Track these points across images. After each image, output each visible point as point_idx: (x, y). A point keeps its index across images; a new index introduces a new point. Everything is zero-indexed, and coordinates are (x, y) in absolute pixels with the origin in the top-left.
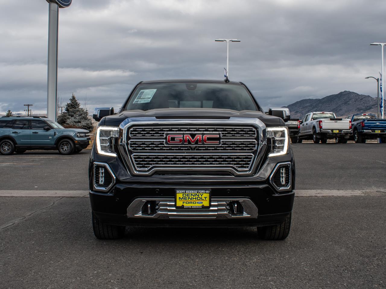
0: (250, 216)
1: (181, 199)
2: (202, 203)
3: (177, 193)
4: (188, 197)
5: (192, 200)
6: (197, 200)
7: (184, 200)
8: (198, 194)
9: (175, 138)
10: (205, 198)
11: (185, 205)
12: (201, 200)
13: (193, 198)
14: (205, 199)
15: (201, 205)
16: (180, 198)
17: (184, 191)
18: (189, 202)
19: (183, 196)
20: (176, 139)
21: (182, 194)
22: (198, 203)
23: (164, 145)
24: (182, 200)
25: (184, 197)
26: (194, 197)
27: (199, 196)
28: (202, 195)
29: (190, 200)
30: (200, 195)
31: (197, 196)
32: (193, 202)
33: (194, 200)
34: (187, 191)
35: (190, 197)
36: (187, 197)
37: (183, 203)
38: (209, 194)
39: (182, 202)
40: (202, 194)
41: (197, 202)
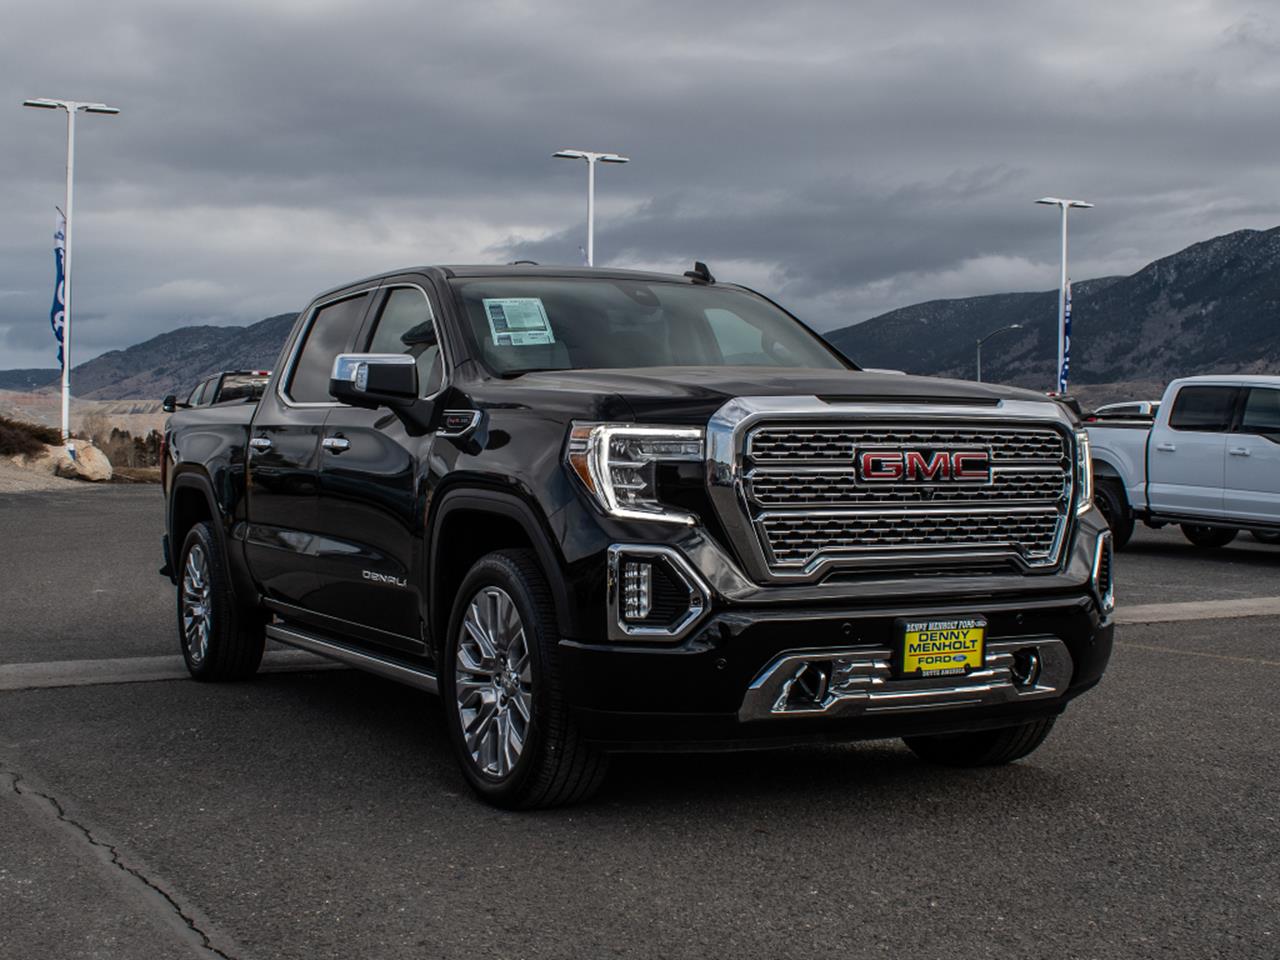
0: (1053, 689)
1: (915, 651)
2: (965, 658)
3: (905, 632)
4: (932, 642)
5: (942, 651)
6: (953, 650)
7: (922, 652)
8: (956, 632)
9: (880, 461)
10: (973, 641)
11: (924, 666)
12: (962, 649)
13: (945, 646)
14: (973, 646)
15: (961, 664)
16: (912, 646)
17: (925, 625)
18: (934, 656)
19: (920, 640)
20: (887, 466)
21: (917, 635)
22: (954, 658)
23: (853, 486)
24: (918, 652)
25: (922, 643)
26: (947, 643)
27: (957, 638)
28: (965, 635)
29: (936, 650)
30: (961, 634)
31: (954, 639)
32: (942, 656)
33: (947, 649)
34: (931, 625)
35: (938, 643)
36: (929, 641)
37: (920, 661)
38: (981, 631)
39: (917, 658)
40: (965, 631)
41: (952, 656)
